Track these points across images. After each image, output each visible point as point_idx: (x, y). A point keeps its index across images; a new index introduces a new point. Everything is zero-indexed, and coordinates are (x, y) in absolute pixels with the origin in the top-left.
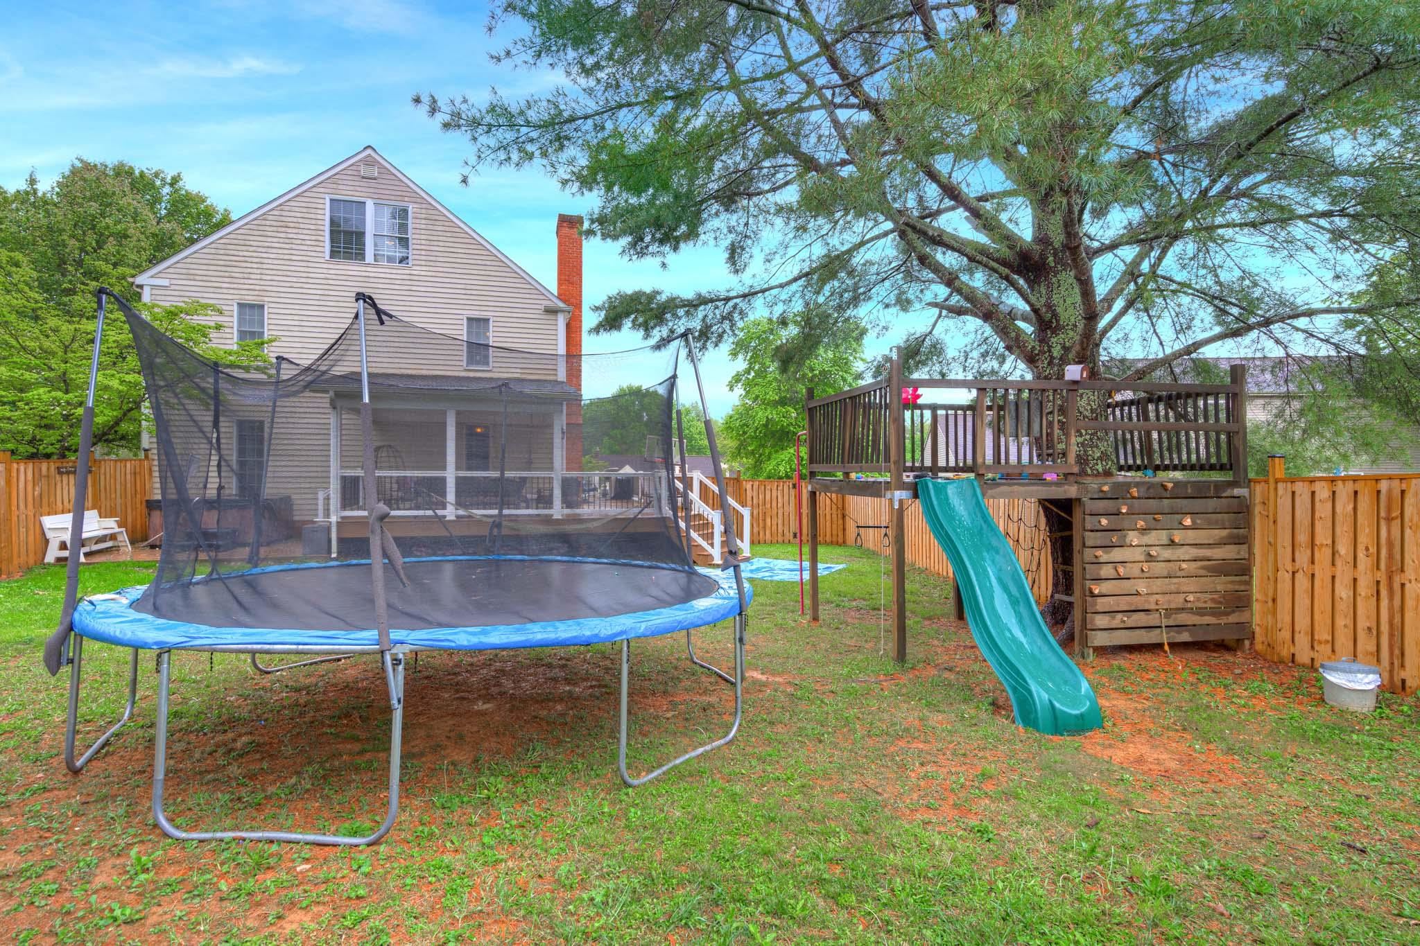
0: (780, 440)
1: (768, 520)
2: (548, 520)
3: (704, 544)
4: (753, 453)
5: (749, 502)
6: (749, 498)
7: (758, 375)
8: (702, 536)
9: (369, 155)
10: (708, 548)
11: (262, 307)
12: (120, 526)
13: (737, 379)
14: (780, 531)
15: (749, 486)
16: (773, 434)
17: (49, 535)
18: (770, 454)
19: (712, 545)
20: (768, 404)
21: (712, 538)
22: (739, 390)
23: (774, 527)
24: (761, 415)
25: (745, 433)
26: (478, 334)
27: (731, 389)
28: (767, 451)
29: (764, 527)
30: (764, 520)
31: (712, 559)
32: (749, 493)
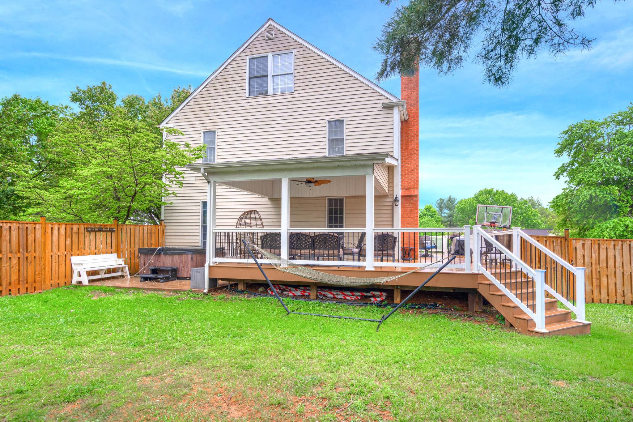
0: (603, 212)
1: (604, 280)
2: (361, 271)
3: (523, 306)
4: (577, 223)
5: (580, 261)
6: (579, 256)
7: (581, 164)
8: (521, 297)
9: (270, 25)
10: (528, 311)
11: (214, 132)
12: (125, 264)
13: (562, 170)
14: (619, 290)
15: (579, 245)
16: (596, 209)
17: (74, 267)
18: (594, 223)
19: (533, 308)
20: (592, 185)
21: (533, 298)
22: (564, 178)
23: (612, 287)
24: (585, 194)
25: (570, 208)
26: (336, 132)
27: (558, 177)
28: (591, 222)
29: (599, 286)
30: (599, 279)
31: (534, 325)
32: (580, 252)
